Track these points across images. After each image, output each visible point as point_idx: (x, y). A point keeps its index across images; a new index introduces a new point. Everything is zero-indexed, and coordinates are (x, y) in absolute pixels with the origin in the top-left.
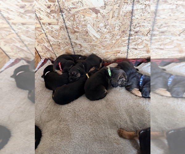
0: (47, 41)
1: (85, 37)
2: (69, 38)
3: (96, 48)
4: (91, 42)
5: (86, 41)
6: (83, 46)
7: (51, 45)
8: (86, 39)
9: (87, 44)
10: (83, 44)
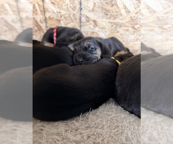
0: (43, 10)
1: (109, 7)
2: (80, 7)
3: (120, 30)
4: (115, 18)
5: (107, 15)
6: (98, 24)
7: (46, 18)
8: (108, 11)
9: (108, 20)
10: (100, 21)
